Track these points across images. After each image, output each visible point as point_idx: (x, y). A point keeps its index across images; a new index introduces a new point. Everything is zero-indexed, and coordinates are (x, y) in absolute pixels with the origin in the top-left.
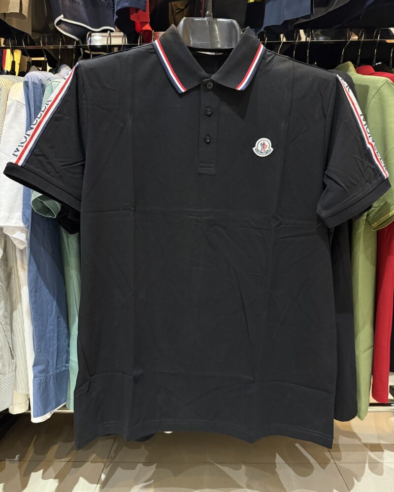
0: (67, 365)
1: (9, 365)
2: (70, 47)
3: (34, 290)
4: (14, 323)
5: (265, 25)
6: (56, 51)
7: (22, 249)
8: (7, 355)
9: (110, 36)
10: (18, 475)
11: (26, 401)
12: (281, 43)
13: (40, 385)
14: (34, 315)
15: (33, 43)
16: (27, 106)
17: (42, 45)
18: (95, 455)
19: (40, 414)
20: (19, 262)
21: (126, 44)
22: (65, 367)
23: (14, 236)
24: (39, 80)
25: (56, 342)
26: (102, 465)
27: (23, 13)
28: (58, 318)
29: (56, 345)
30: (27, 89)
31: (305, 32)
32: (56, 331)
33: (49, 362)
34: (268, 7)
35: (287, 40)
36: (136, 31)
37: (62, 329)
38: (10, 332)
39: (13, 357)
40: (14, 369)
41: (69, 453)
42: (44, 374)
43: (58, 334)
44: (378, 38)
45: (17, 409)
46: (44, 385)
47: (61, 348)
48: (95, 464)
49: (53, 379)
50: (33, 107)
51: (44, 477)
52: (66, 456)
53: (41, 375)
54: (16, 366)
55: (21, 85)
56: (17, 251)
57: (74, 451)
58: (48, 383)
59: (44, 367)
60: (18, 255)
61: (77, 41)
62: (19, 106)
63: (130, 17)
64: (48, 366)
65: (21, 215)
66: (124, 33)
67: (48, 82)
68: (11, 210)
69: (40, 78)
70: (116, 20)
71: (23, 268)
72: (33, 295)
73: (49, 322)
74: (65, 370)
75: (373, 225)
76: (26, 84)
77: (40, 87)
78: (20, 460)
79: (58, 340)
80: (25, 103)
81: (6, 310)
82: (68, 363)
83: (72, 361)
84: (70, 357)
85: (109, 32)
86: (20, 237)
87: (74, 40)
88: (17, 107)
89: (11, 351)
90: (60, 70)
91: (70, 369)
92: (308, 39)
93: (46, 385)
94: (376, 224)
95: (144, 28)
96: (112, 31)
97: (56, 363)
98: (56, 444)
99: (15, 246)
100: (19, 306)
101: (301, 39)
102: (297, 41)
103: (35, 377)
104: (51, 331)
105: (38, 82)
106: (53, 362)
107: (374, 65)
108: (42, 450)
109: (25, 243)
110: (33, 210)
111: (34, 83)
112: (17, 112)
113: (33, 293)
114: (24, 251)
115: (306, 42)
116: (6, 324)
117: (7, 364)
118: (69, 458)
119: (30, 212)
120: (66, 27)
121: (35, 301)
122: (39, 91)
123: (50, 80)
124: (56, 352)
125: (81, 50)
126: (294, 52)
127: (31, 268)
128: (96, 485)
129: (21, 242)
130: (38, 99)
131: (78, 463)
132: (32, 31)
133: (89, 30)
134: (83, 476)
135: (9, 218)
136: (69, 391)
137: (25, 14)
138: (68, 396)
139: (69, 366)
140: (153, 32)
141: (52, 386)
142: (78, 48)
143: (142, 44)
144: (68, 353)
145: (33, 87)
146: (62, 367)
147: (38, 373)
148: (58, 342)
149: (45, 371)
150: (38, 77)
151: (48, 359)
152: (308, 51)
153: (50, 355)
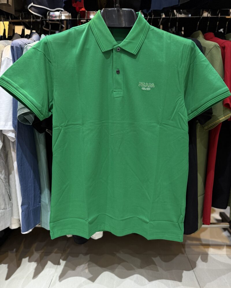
0: (40, 204)
1: (9, 204)
2: (39, 20)
3: (20, 165)
4: (10, 182)
5: (152, 9)
8: (7, 199)
9: (61, 14)
10: (15, 260)
11: (18, 222)
12: (161, 18)
13: (25, 215)
15: (16, 18)
16: (13, 61)
17: (21, 19)
18: (57, 249)
19: (25, 231)
20: (12, 148)
21: (71, 18)
22: (38, 205)
23: (8, 135)
25: (33, 192)
26: (60, 255)
27: (9, 3)
28: (34, 179)
29: (33, 194)
30: (13, 51)
31: (176, 11)
33: (29, 203)
35: (165, 16)
36: (76, 11)
37: (36, 185)
38: (8, 186)
40: (11, 206)
41: (43, 248)
43: (34, 187)
44: (219, 15)
45: (14, 227)
46: (27, 215)
47: (36, 195)
48: (57, 254)
49: (32, 212)
52: (41, 250)
54: (12, 204)
55: (9, 48)
56: (10, 142)
57: (45, 247)
58: (29, 214)
59: (27, 206)
60: (11, 145)
61: (41, 18)
62: (9, 61)
63: (72, 5)
64: (29, 205)
65: (12, 123)
66: (69, 12)
68: (6, 121)
70: (64, 6)
71: (14, 151)
72: (20, 168)
73: (29, 182)
74: (39, 207)
75: (205, 128)
76: (12, 48)
77: (20, 49)
78: (16, 251)
79: (34, 191)
80: (12, 59)
81: (6, 175)
82: (40, 203)
83: (42, 201)
85: (60, 12)
86: (12, 135)
88: (7, 61)
89: (9, 197)
90: (32, 36)
91: (41, 206)
92: (178, 14)
95: (81, 10)
96: (62, 11)
97: (34, 203)
98: (35, 243)
99: (9, 140)
100: (13, 172)
101: (175, 16)
102: (171, 17)
103: (22, 212)
104: (30, 186)
105: (19, 47)
106: (32, 203)
108: (28, 246)
109: (15, 139)
110: (18, 120)
111: (17, 47)
112: (8, 64)
113: (20, 166)
114: (14, 142)
115: (177, 18)
116: (6, 182)
117: (7, 203)
118: (43, 251)
119: (16, 121)
120: (35, 10)
121: (21, 171)
122: (20, 52)
123: (26, 45)
124: (33, 198)
125: (44, 22)
127: (18, 153)
128: (57, 265)
129: (13, 138)
130: (19, 56)
131: (48, 253)
132: (15, 11)
133: (48, 10)
134: (50, 261)
135: (5, 125)
136: (41, 217)
137: (10, 4)
138: (40, 220)
139: (41, 205)
140: (86, 11)
141: (31, 216)
142: (42, 21)
143: (80, 19)
144: (40, 197)
145: (16, 50)
146: (37, 205)
147: (24, 209)
148: (34, 192)
149: (28, 208)
150: (19, 44)
151: (29, 201)
152: (177, 23)
153: (30, 199)
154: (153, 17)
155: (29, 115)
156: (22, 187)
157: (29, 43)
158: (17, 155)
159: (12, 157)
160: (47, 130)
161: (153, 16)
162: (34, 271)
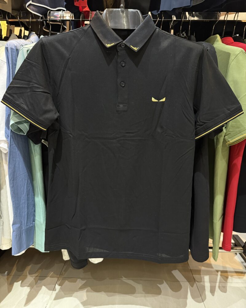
0: (34, 223)
4: (2, 197)
5: (160, 10)
6: (28, 22)
7: (5, 153)
10: (6, 284)
11: (10, 242)
12: (172, 20)
13: (17, 236)
14: (12, 195)
16: (8, 63)
17: (18, 19)
18: (52, 273)
19: (16, 253)
20: (4, 160)
21: (73, 19)
22: (32, 224)
24: (15, 47)
25: (26, 210)
26: (56, 279)
28: (28, 195)
29: (27, 212)
30: (7, 52)
31: (189, 14)
32: (26, 203)
33: (22, 222)
35: (176, 19)
36: (79, 11)
37: (30, 202)
39: (1, 218)
40: (2, 224)
41: (37, 271)
43: (28, 204)
45: (5, 247)
46: (19, 236)
47: (30, 213)
48: (52, 279)
49: (25, 232)
50: (11, 64)
51: (21, 286)
52: (35, 273)
54: (3, 222)
55: (3, 49)
56: (3, 154)
57: (40, 270)
58: (22, 234)
59: (20, 225)
60: (3, 156)
61: (41, 17)
62: (2, 63)
63: (74, 4)
64: (21, 224)
65: (4, 132)
66: (72, 12)
67: (21, 48)
69: (15, 45)
70: (66, 5)
71: (6, 163)
72: (11, 183)
73: (22, 198)
74: (32, 226)
76: (7, 49)
77: (15, 51)
78: (8, 275)
79: (28, 208)
80: (6, 62)
82: (35, 222)
83: (37, 220)
84: (36, 218)
85: (62, 11)
86: (5, 147)
87: (39, 16)
90: (30, 37)
92: (190, 17)
95: (84, 10)
96: (64, 10)
97: (27, 222)
98: (30, 265)
99: (1, 151)
100: (4, 187)
101: (187, 18)
102: (183, 20)
103: (13, 232)
104: (23, 203)
105: (14, 48)
106: (25, 222)
107: (233, 36)
108: (21, 269)
109: (7, 150)
110: (11, 130)
111: (12, 49)
112: (1, 67)
113: (11, 181)
114: (7, 154)
115: (189, 20)
118: (37, 274)
120: (34, 8)
121: (13, 186)
122: (15, 53)
123: (23, 46)
124: (26, 216)
125: (44, 22)
126: (181, 27)
127: (10, 166)
128: (52, 291)
129: (5, 149)
130: (14, 58)
131: (42, 278)
133: (50, 10)
134: (44, 286)
136: (35, 237)
137: (6, 1)
138: (34, 240)
139: (35, 224)
140: (90, 11)
141: (24, 236)
143: (83, 19)
144: (34, 216)
145: (11, 51)
146: (30, 224)
147: (16, 229)
148: (28, 210)
149: (20, 227)
150: (14, 45)
151: (21, 220)
152: (190, 26)
153: (23, 218)
154: (163, 20)
155: (22, 123)
157: (26, 45)
158: (9, 168)
159: (4, 170)
160: (43, 140)
162: (26, 297)
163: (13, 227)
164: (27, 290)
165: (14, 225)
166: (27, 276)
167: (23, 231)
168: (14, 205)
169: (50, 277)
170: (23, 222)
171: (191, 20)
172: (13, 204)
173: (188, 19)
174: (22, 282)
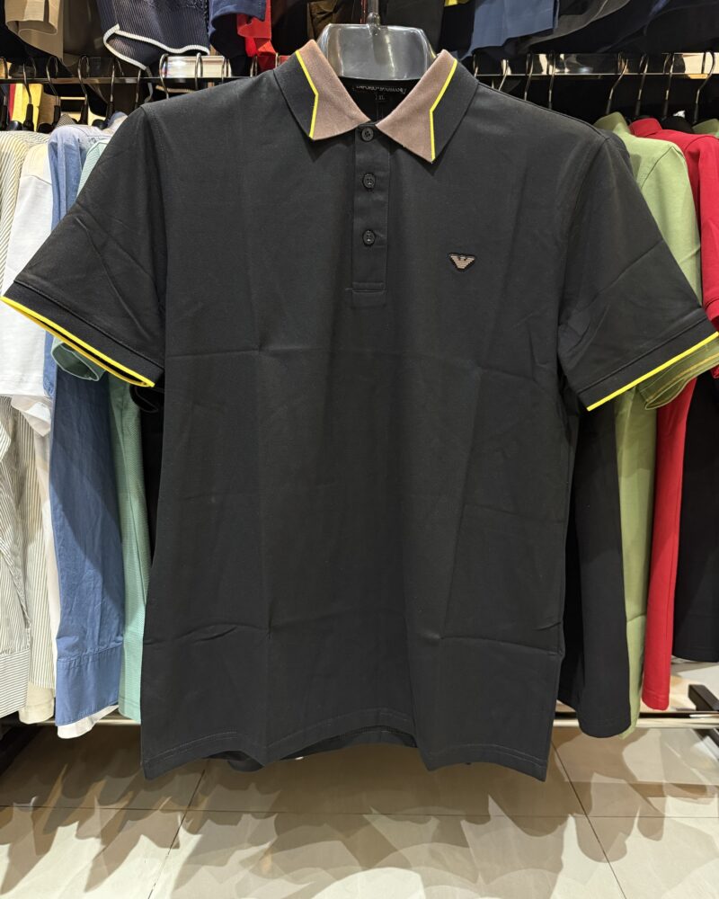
0: (120, 638)
1: (21, 638)
2: (129, 80)
4: (29, 565)
5: (474, 46)
6: (105, 87)
7: (42, 435)
8: (16, 619)
9: (201, 61)
11: (50, 701)
12: (502, 77)
13: (69, 670)
14: (59, 550)
15: (65, 73)
16: (55, 186)
17: (80, 76)
18: (168, 799)
19: (67, 720)
20: (38, 458)
21: (229, 76)
22: (116, 641)
23: (28, 412)
24: (75, 142)
25: (99, 597)
26: (180, 815)
27: (50, 21)
29: (100, 604)
30: (54, 157)
31: (547, 57)
32: (100, 578)
33: (85, 632)
34: (480, 14)
35: (512, 72)
36: (246, 54)
38: (21, 580)
39: (27, 625)
40: (29, 644)
41: (124, 795)
42: (76, 652)
45: (33, 715)
46: (77, 670)
47: (108, 608)
48: (167, 815)
49: (93, 661)
50: (65, 189)
51: (79, 836)
52: (118, 801)
53: (71, 653)
54: (32, 638)
55: (43, 150)
56: (35, 439)
57: (132, 794)
58: (84, 667)
59: (77, 639)
60: (37, 445)
61: (143, 71)
62: (40, 187)
63: (237, 31)
64: (83, 638)
65: (42, 376)
66: (226, 57)
67: (91, 145)
68: (25, 368)
69: (77, 138)
70: (213, 34)
71: (44, 468)
72: (58, 515)
73: (88, 563)
74: (116, 648)
75: (647, 400)
76: (53, 147)
77: (78, 153)
78: (36, 807)
79: (103, 595)
80: (50, 182)
81: (15, 542)
82: (122, 635)
85: (198, 54)
86: (40, 415)
87: (138, 68)
88: (37, 188)
89: (24, 613)
90: (113, 123)
91: (125, 646)
92: (551, 67)
93: (80, 671)
94: (651, 397)
95: (261, 49)
96: (204, 53)
97: (99, 634)
98: (100, 780)
99: (31, 429)
100: (38, 535)
101: (542, 71)
102: (530, 74)
103: (59, 657)
104: (90, 578)
105: (73, 145)
106: (93, 632)
108: (77, 791)
109: (48, 426)
110: (59, 369)
111: (67, 147)
112: (37, 197)
113: (58, 511)
114: (47, 438)
115: (549, 76)
116: (16, 565)
117: (16, 635)
118: (126, 802)
119: (54, 371)
120: (124, 46)
121: (62, 526)
122: (75, 159)
123: (95, 142)
124: (99, 617)
125: (150, 85)
128: (168, 850)
129: (43, 422)
130: (73, 172)
131: (136, 812)
132: (65, 52)
133: (165, 52)
134: (146, 835)
135: (21, 381)
136: (123, 684)
137: (53, 24)
138: (120, 690)
139: (123, 641)
140: (277, 55)
141: (90, 673)
142: (144, 84)
144: (122, 618)
145: (66, 154)
146: (110, 641)
147: (66, 649)
148: (103, 598)
149: (79, 646)
150: (74, 137)
151: (85, 626)
152: (550, 92)
153: (88, 621)
156: (62, 578)
157: (104, 139)
158: (53, 476)
159: (37, 485)
161: (476, 71)
163: (58, 644)
164: (93, 846)
165: (61, 639)
166: (93, 808)
167: (88, 659)
168: (64, 581)
169: (162, 810)
170: (89, 633)
171: (555, 76)
172: (61, 578)
173: (544, 73)
174: (79, 826)
